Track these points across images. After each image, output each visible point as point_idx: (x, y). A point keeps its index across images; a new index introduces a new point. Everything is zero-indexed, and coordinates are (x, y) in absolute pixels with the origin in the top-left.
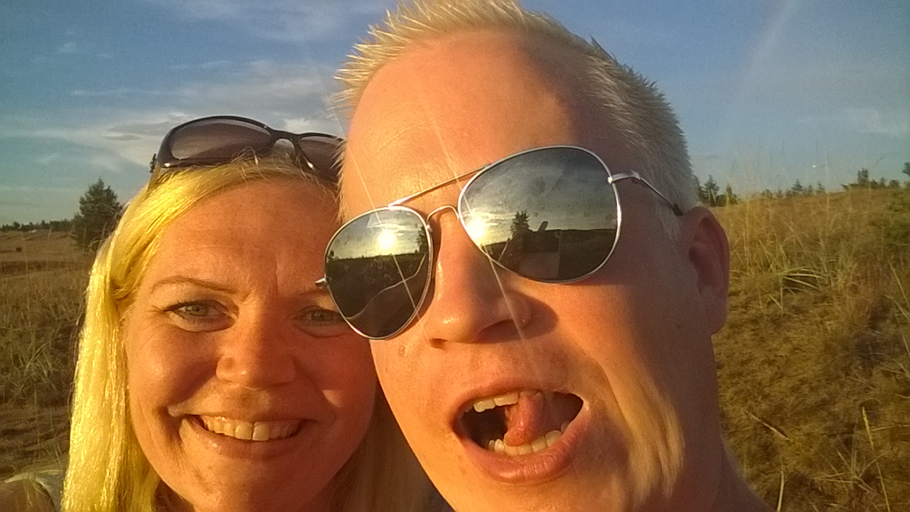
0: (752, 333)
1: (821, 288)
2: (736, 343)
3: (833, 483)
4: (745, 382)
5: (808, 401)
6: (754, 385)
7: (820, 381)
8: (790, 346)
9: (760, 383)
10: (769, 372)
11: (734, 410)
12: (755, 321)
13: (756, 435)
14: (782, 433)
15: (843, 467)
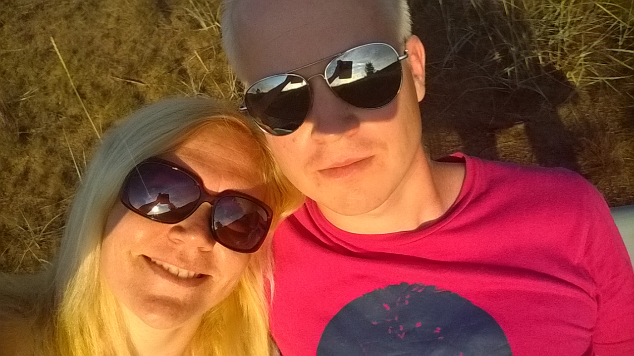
5: (146, 54)
9: (109, 53)
11: (103, 80)
13: (126, 91)
14: (140, 82)
15: (188, 89)
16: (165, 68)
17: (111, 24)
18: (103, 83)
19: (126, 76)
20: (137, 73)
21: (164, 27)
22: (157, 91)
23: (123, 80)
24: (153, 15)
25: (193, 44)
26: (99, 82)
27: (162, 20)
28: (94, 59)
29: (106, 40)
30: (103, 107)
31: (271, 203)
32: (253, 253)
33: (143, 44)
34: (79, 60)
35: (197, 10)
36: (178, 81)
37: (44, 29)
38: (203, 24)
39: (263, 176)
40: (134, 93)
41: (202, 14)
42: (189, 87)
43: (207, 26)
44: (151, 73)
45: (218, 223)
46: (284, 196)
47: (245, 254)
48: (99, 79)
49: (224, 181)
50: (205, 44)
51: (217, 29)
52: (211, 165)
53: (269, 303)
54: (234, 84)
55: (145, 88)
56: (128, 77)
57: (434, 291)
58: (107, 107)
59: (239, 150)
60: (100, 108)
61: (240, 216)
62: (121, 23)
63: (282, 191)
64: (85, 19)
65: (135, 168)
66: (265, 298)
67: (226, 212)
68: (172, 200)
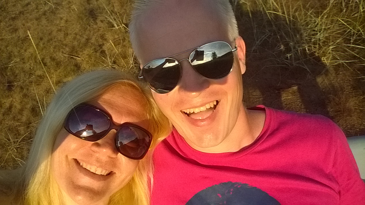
5: (82, 42)
9: (61, 40)
10: (62, 35)
13: (70, 62)
14: (78, 57)
16: (93, 50)
17: (63, 23)
18: (57, 57)
19: (70, 54)
20: (76, 52)
21: (93, 26)
22: (88, 63)
23: (69, 56)
24: (87, 19)
25: (109, 36)
26: (54, 56)
27: (92, 22)
28: (52, 43)
29: (59, 32)
30: (57, 71)
31: (151, 131)
32: (141, 160)
33: (80, 36)
34: (44, 44)
35: (112, 17)
36: (100, 57)
37: (24, 25)
38: (116, 25)
39: (147, 116)
40: (75, 63)
41: (115, 20)
42: (106, 60)
43: (118, 26)
44: (85, 53)
45: (121, 143)
46: (159, 128)
47: (136, 161)
48: (55, 55)
49: (124, 118)
50: (116, 37)
51: (123, 28)
52: (117, 108)
53: (150, 191)
54: (132, 60)
55: (81, 61)
56: (71, 54)
57: (247, 187)
58: (59, 71)
59: (134, 100)
60: (55, 71)
61: (133, 139)
62: (68, 23)
63: (158, 125)
64: (48, 20)
65: (73, 109)
66: (148, 188)
67: (125, 136)
68: (94, 129)
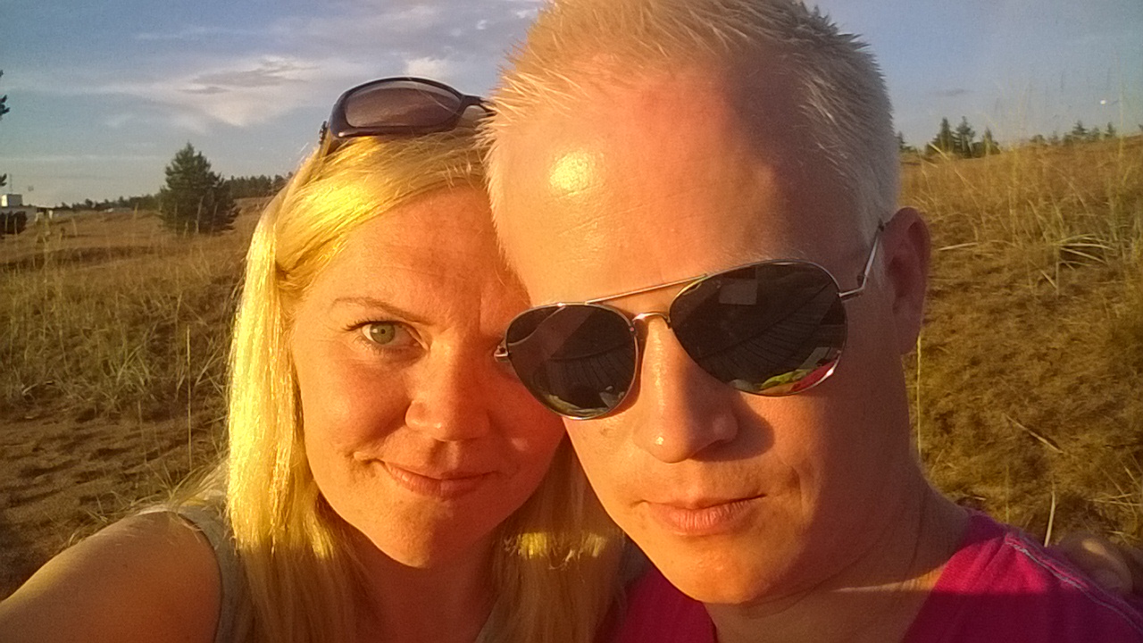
0: (1018, 319)
1: (1108, 261)
2: (998, 333)
3: (1117, 506)
4: (1008, 381)
5: (1088, 405)
6: (1020, 384)
7: (1104, 379)
8: (1066, 335)
9: (1027, 382)
10: (1039, 369)
11: (993, 417)
12: (1021, 305)
13: (1021, 446)
14: (1054, 443)
15: (1132, 487)
16: (1109, 438)
18: (990, 422)
19: (1034, 425)
20: (1054, 428)
22: (1073, 468)
23: (1024, 429)
26: (985, 417)
33: (1094, 388)
34: (973, 376)
36: (1121, 466)
40: (1032, 456)
44: (1081, 437)
55: (1055, 456)
56: (1038, 427)
60: (963, 455)
62: (1074, 345)
